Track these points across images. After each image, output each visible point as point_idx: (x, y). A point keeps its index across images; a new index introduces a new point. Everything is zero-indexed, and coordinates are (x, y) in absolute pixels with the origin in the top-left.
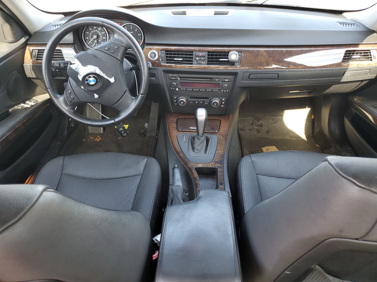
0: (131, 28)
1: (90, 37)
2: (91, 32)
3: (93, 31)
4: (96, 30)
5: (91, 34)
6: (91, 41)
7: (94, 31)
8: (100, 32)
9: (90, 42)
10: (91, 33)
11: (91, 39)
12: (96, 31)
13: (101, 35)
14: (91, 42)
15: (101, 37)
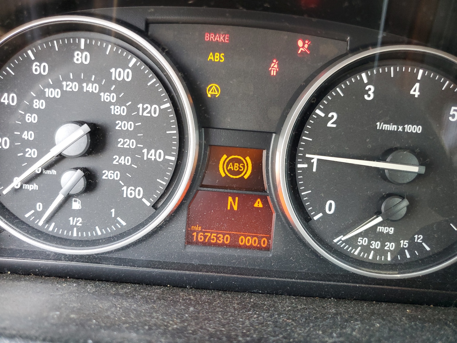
0: (415, 91)
1: (28, 135)
2: (41, 95)
3: (57, 85)
4: (88, 81)
5: (38, 111)
6: (36, 168)
7: (72, 86)
8: (120, 102)
9: (16, 182)
10: (39, 104)
11: (31, 153)
12: (91, 88)
13: (129, 126)
14: (29, 181)
15: (131, 143)
